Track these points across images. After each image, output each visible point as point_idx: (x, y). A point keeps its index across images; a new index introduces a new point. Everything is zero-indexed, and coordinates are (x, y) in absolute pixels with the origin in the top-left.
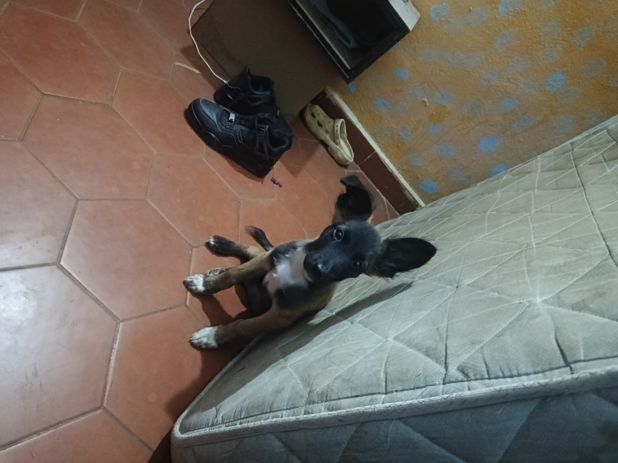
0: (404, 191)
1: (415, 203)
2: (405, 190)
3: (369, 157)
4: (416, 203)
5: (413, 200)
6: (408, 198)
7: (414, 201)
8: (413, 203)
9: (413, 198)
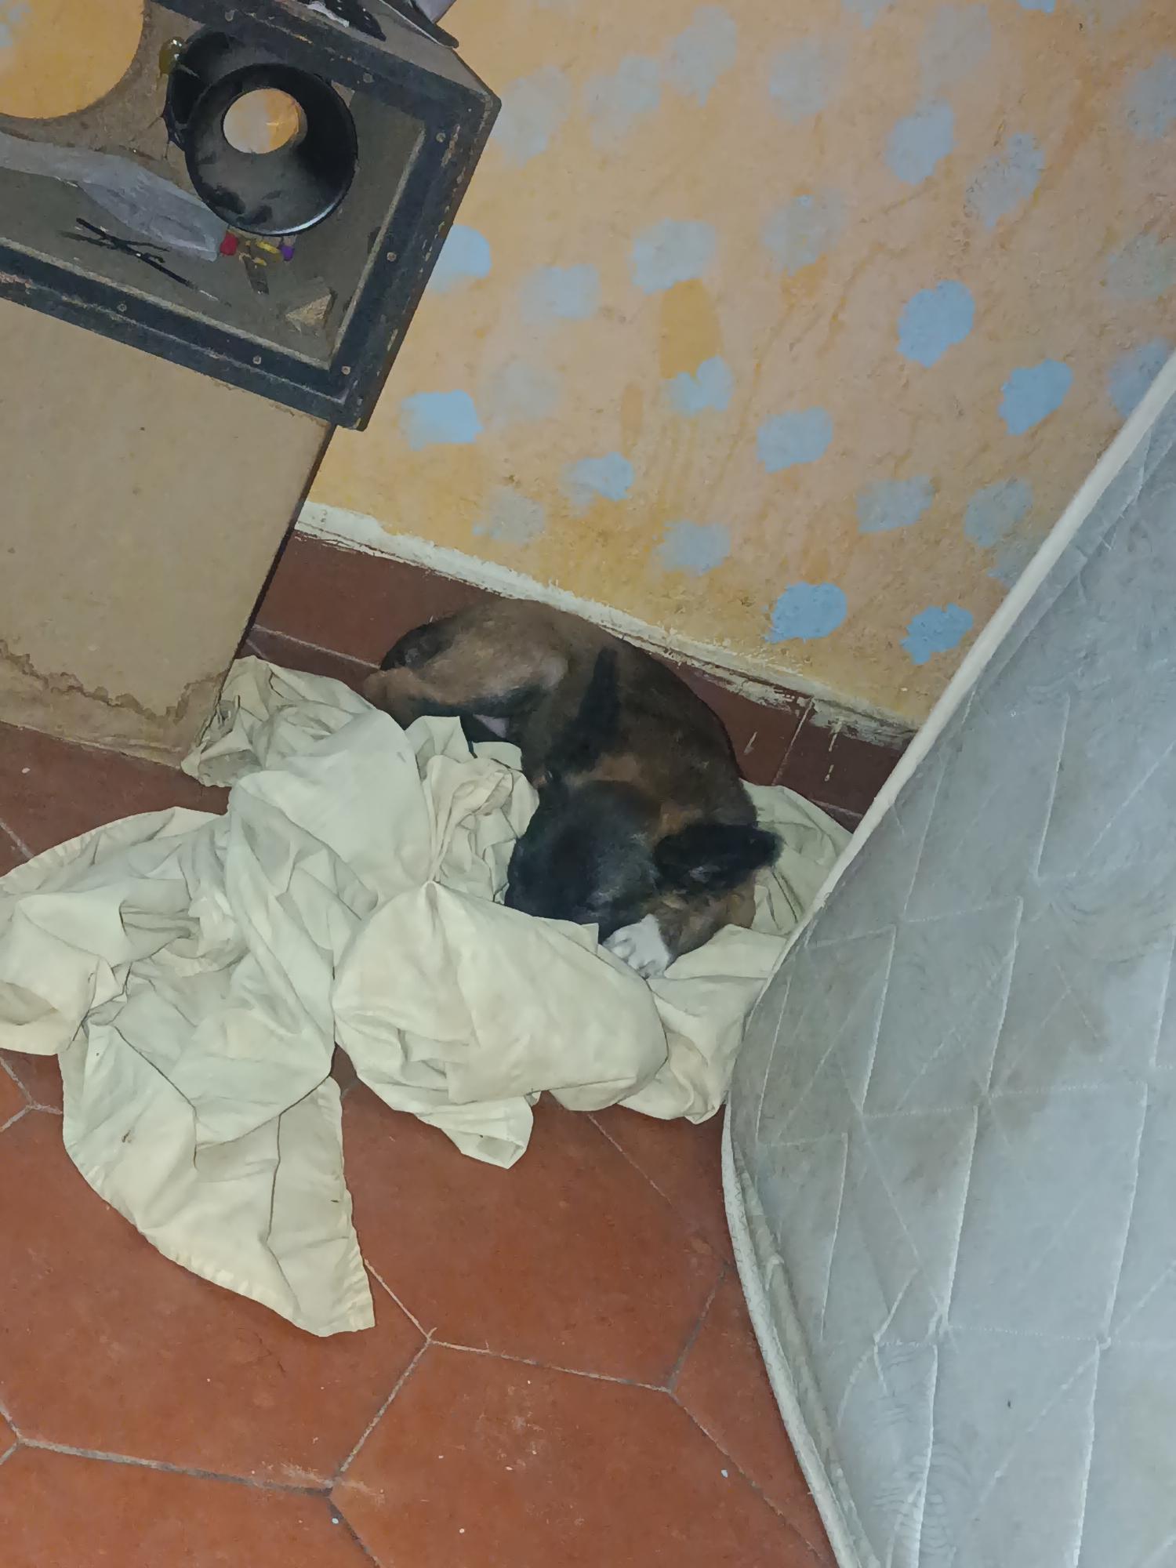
1: (794, 705)
4: (801, 701)
5: (780, 698)
6: (761, 703)
7: (790, 699)
9: (779, 688)
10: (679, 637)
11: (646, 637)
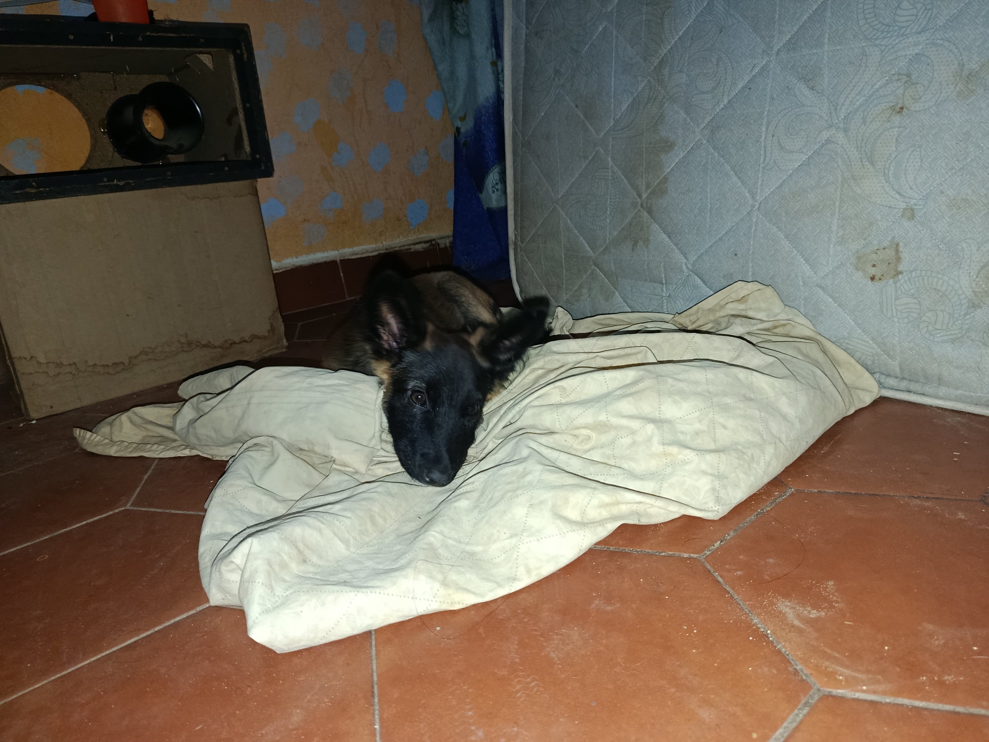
0: (412, 251)
1: (432, 245)
2: (410, 249)
3: (342, 275)
4: (433, 242)
5: (427, 245)
6: (423, 250)
7: (430, 244)
8: (431, 247)
9: (425, 242)
10: (387, 243)
11: (378, 249)
